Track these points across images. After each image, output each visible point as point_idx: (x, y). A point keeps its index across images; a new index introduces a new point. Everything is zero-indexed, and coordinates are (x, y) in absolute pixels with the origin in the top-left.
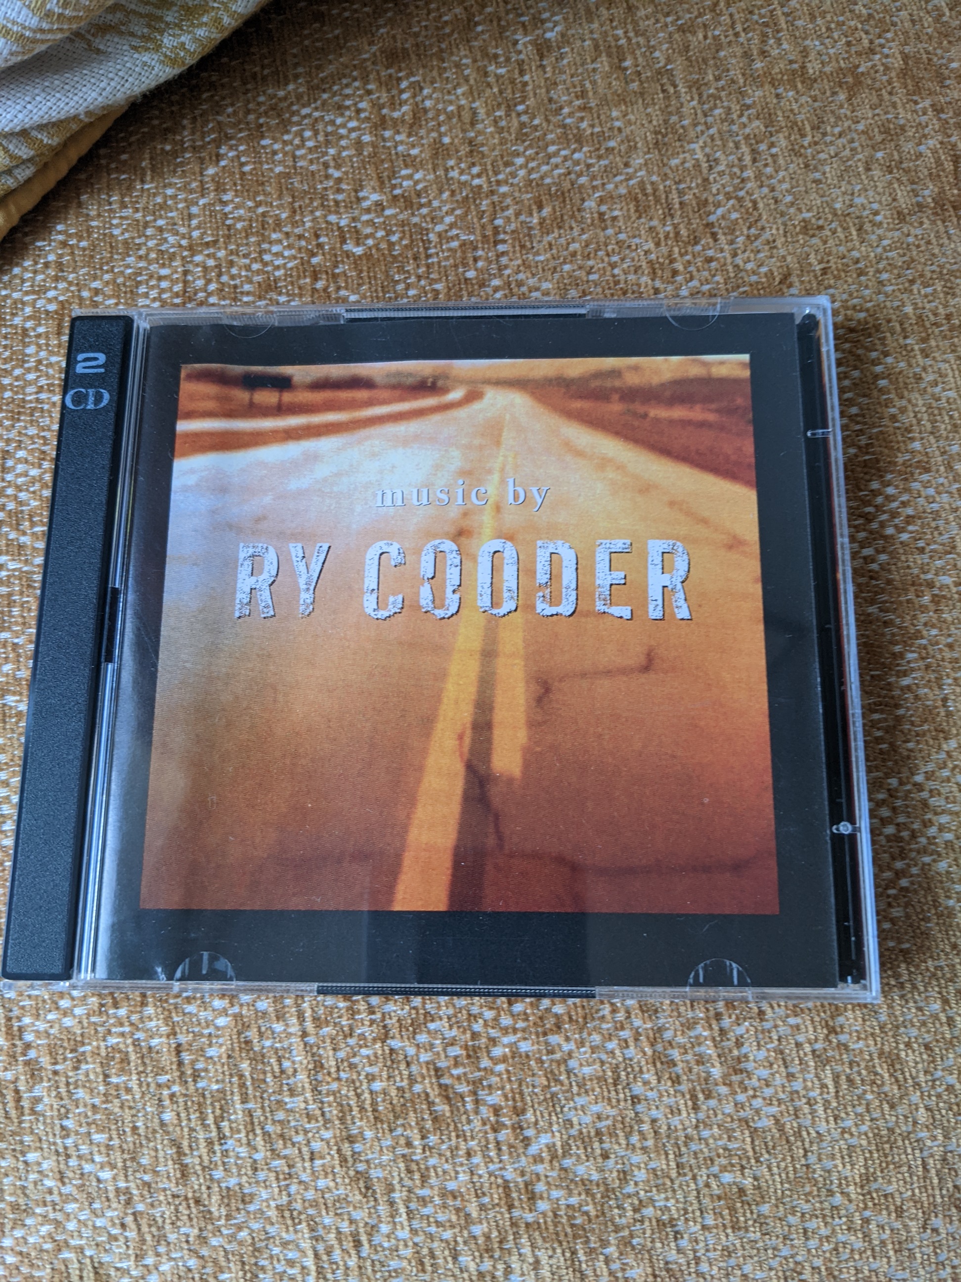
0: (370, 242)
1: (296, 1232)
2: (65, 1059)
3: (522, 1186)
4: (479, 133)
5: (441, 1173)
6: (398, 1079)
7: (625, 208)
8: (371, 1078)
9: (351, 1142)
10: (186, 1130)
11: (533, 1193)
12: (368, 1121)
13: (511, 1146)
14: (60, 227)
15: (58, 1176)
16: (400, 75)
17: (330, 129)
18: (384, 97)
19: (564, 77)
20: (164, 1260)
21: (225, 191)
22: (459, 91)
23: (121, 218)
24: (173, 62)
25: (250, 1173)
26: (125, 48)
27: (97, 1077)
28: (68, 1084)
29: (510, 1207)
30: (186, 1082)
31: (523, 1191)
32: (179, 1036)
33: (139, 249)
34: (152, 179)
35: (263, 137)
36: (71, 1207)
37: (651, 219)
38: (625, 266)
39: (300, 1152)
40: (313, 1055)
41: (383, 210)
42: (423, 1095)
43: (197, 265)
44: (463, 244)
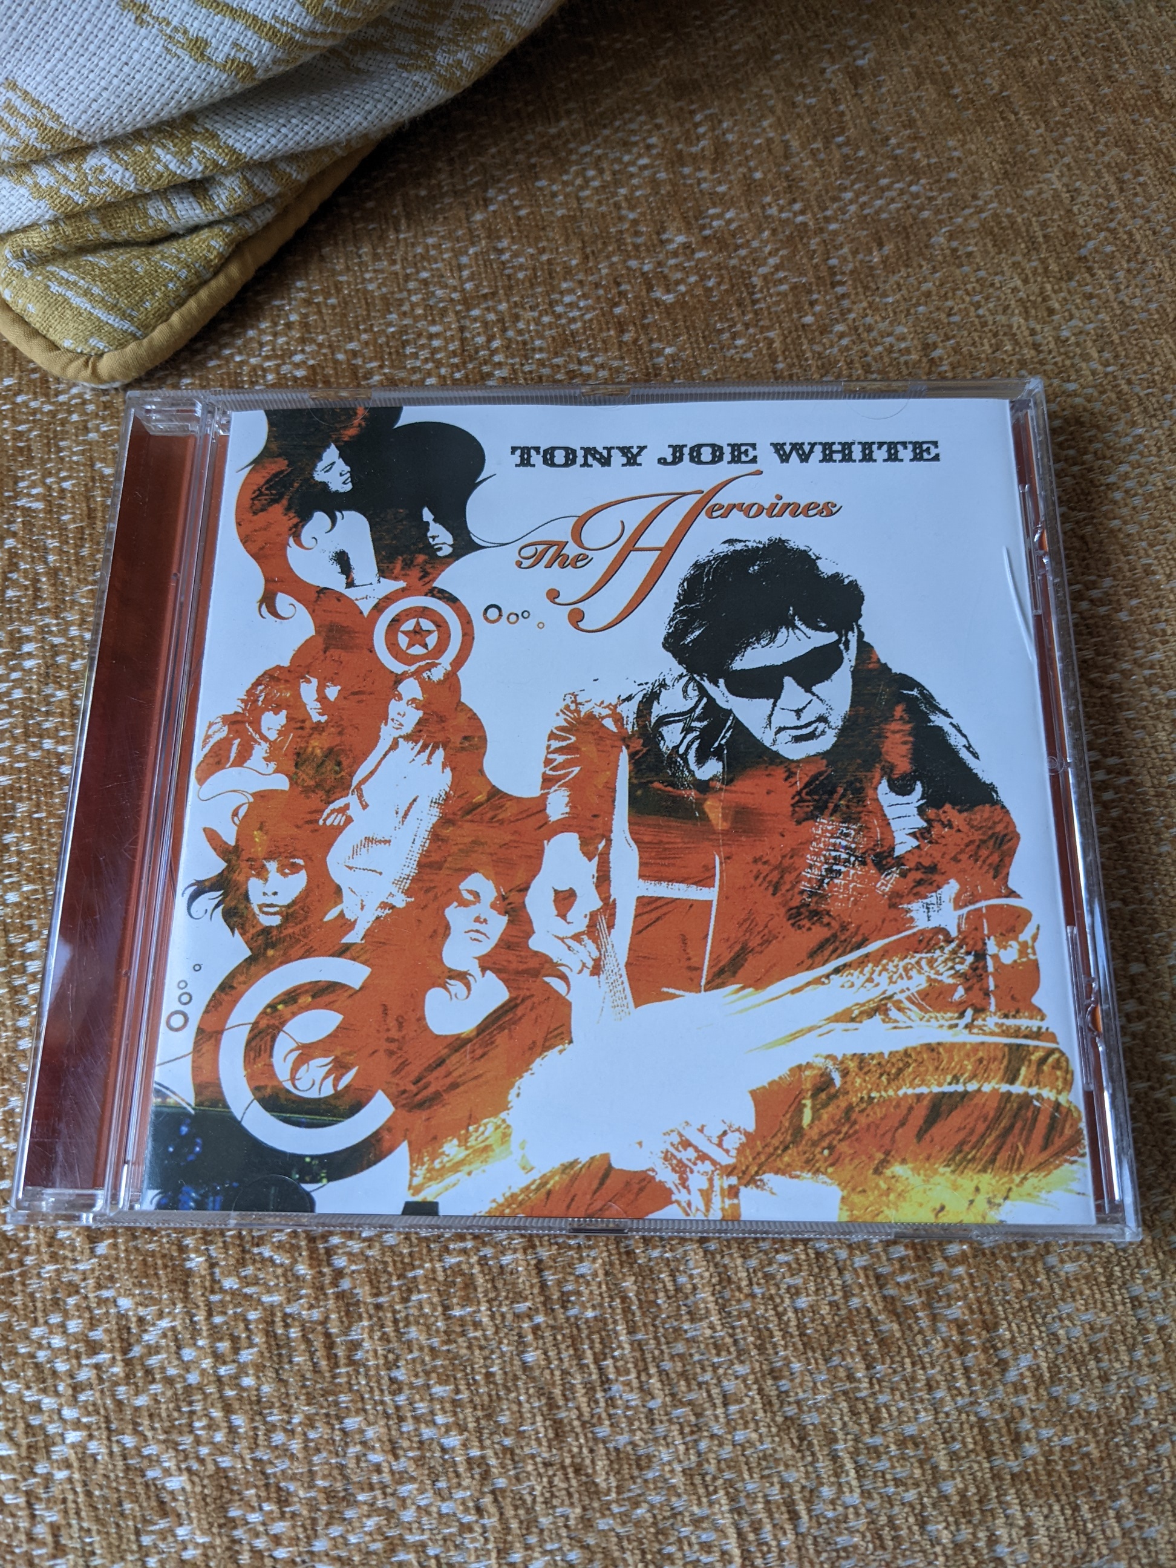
0: (682, 288)
1: (711, 1504)
2: (390, 1288)
3: (1002, 1424)
4: (795, 167)
5: (896, 1414)
6: (829, 1290)
7: (981, 244)
8: (795, 1292)
9: (775, 1378)
10: (557, 1373)
11: (1018, 1434)
12: (796, 1349)
13: (982, 1373)
14: (299, 284)
15: (388, 1446)
16: (693, 107)
17: (616, 167)
18: (677, 130)
19: (885, 106)
20: (536, 1555)
21: (499, 238)
22: (765, 124)
23: (375, 271)
24: (448, 82)
25: (645, 1426)
26: (390, 66)
27: (434, 1309)
28: (396, 1322)
29: (990, 1454)
30: (553, 1310)
31: (1004, 1431)
32: (539, 1249)
33: (401, 305)
34: (409, 226)
35: (537, 178)
36: (405, 1490)
37: (1013, 254)
38: (991, 305)
39: (710, 1396)
40: (716, 1265)
41: (693, 252)
42: (863, 1311)
43: (475, 320)
44: (794, 288)
